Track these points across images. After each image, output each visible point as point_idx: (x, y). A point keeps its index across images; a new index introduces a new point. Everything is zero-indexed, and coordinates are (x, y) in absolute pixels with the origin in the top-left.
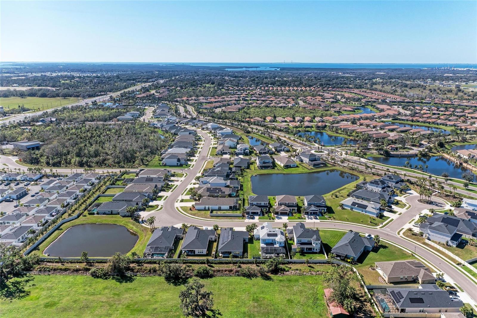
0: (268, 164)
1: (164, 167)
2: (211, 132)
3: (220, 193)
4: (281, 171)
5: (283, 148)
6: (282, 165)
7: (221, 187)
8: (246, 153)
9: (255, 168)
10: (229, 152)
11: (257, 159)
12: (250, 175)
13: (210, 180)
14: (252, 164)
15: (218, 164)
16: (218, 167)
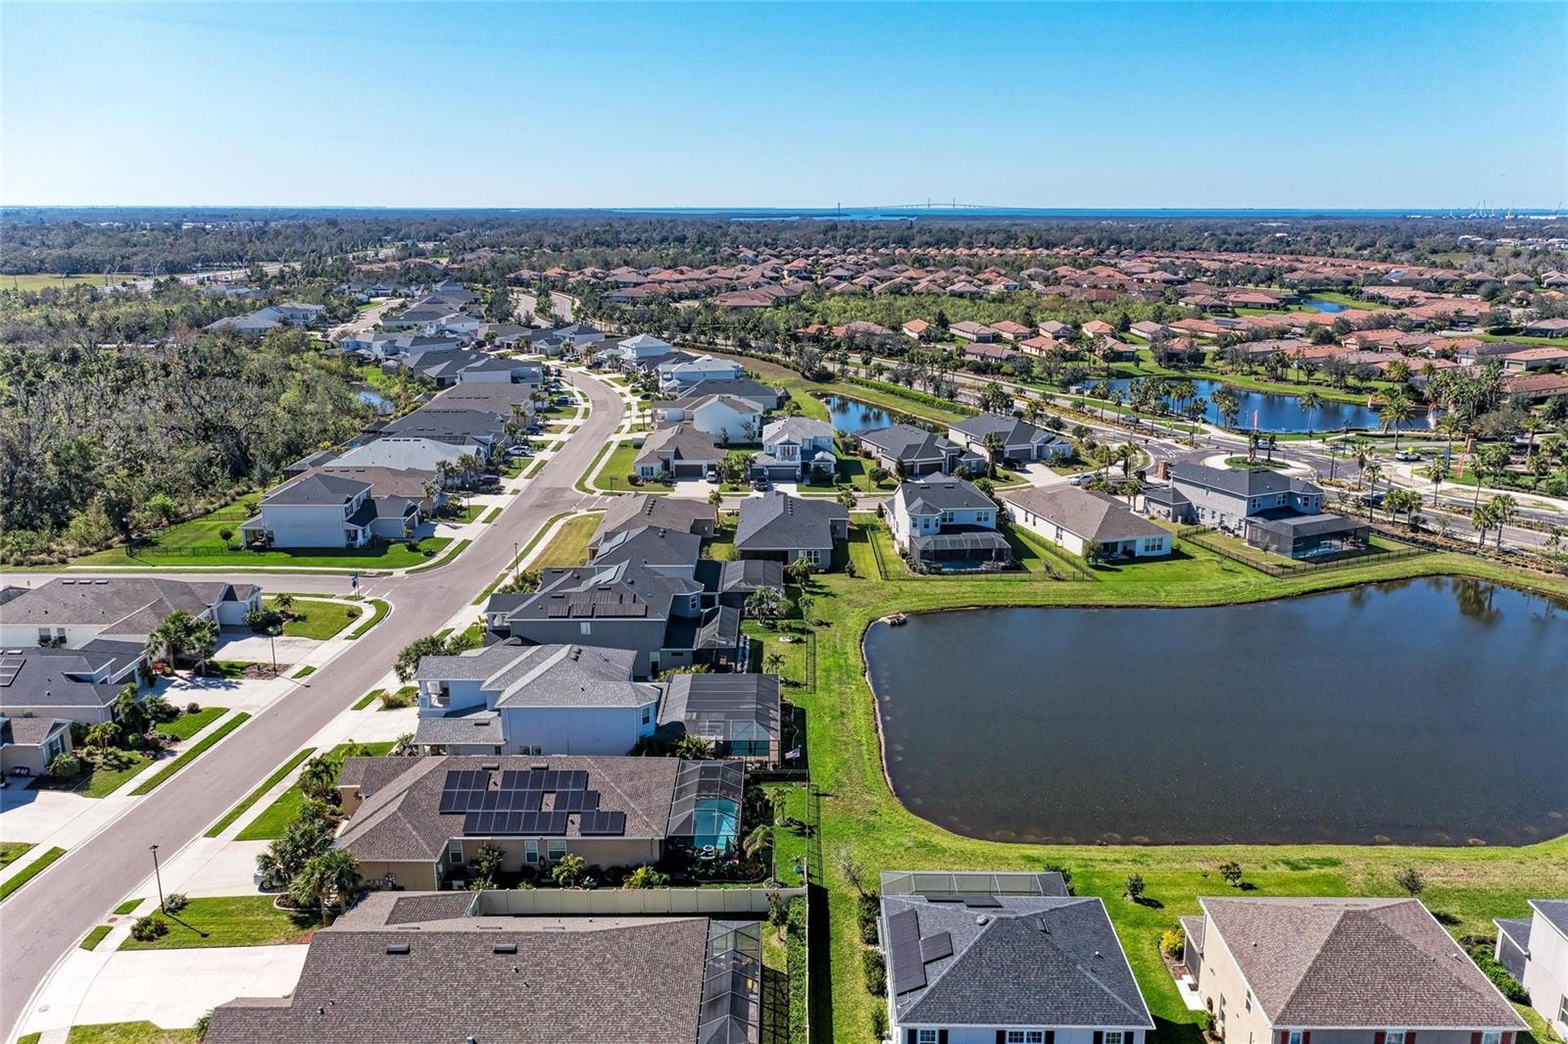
0: (977, 535)
1: (256, 557)
2: (630, 377)
3: (574, 833)
4: (1076, 586)
5: (1035, 442)
6: (1074, 545)
7: (586, 763)
8: (817, 468)
9: (881, 562)
10: (711, 467)
11: (891, 504)
12: (855, 622)
13: (511, 677)
14: (860, 534)
15: (619, 539)
16: (613, 558)
